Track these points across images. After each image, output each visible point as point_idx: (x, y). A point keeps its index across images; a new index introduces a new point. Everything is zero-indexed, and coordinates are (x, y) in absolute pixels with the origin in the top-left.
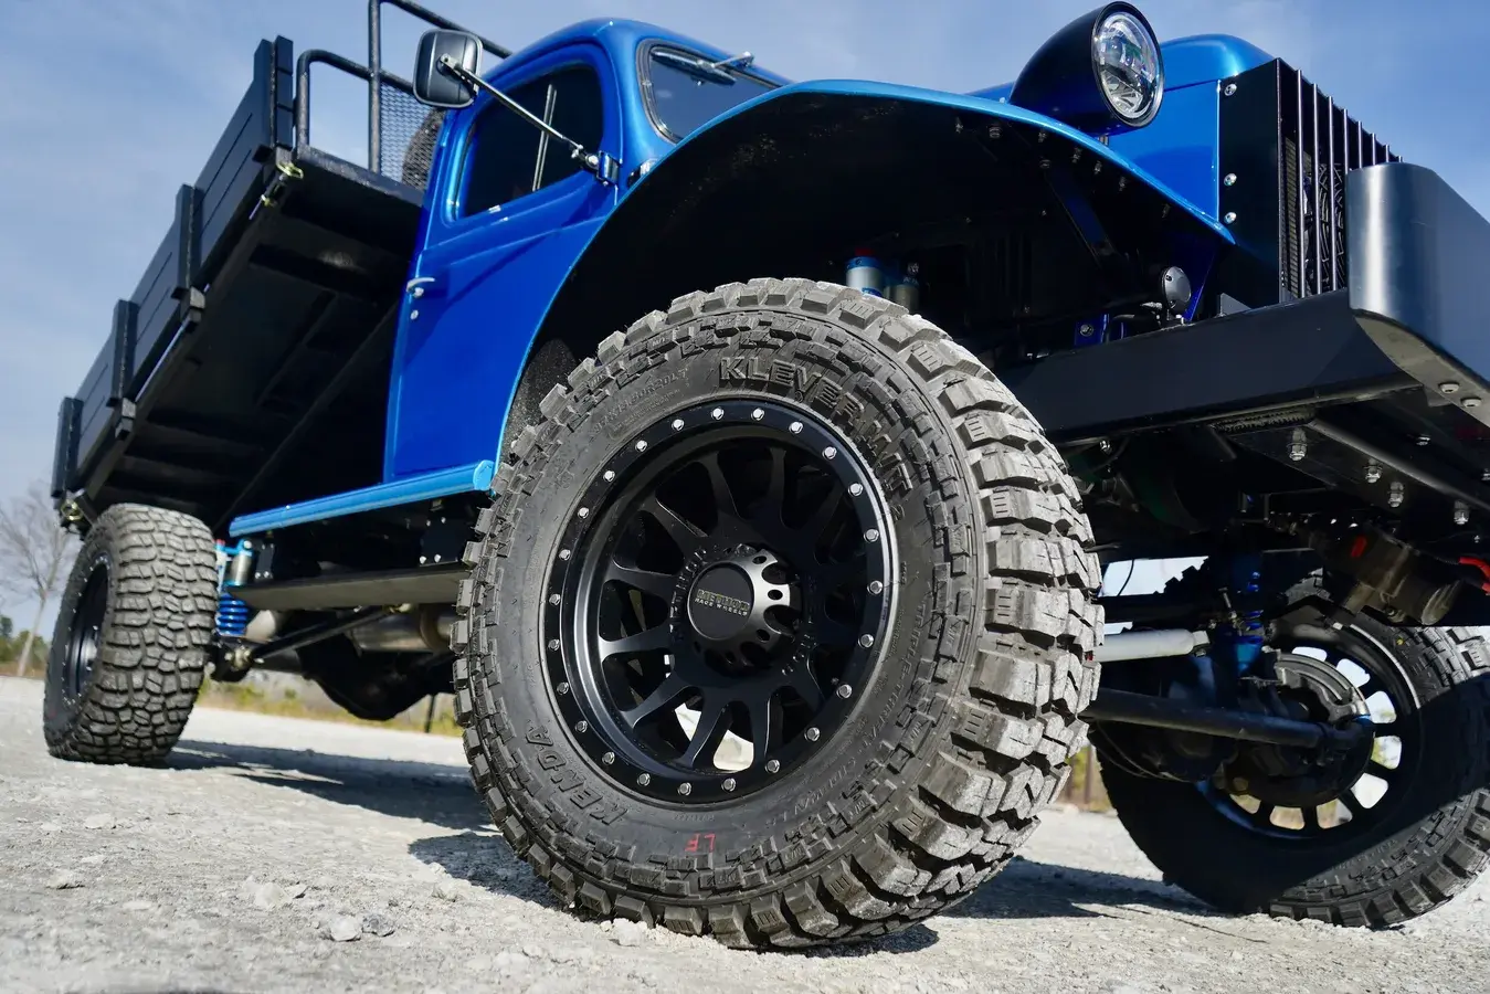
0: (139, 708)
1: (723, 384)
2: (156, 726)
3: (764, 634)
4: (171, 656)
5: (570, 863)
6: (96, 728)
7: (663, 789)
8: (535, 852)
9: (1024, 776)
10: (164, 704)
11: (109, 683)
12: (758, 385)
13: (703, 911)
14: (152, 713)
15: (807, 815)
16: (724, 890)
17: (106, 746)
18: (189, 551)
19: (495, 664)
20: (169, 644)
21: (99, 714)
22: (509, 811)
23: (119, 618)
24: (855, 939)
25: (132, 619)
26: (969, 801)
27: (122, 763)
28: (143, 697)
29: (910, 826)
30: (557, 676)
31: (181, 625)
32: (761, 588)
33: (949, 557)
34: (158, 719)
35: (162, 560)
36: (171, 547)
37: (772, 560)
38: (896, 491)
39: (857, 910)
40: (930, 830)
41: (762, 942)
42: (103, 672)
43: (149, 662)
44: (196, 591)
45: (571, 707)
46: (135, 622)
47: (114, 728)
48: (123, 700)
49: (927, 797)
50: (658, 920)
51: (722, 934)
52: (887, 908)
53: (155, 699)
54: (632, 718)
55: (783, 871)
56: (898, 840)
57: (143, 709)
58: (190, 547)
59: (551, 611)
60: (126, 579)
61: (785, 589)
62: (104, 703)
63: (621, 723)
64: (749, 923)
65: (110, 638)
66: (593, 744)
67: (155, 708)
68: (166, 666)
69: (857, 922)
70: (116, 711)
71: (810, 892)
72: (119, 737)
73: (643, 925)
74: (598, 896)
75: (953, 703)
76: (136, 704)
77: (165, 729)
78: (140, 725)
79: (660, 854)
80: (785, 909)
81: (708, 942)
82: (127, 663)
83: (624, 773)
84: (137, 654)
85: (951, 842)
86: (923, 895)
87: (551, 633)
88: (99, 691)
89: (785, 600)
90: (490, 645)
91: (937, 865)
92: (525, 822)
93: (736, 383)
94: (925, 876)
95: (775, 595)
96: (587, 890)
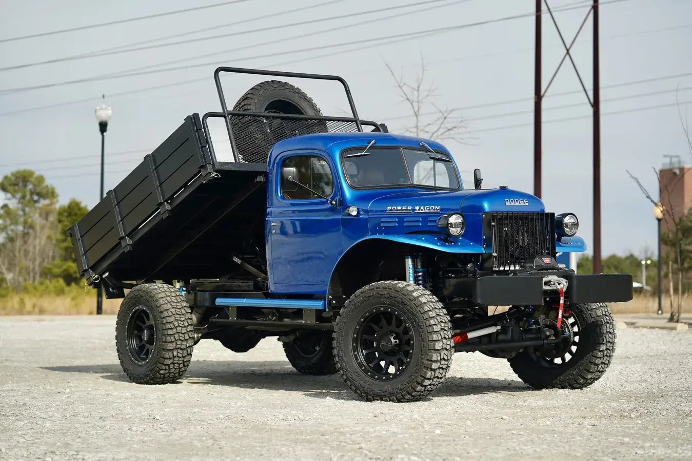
0: (175, 363)
1: (382, 304)
2: (180, 369)
3: (395, 349)
4: (184, 343)
5: (365, 393)
6: (162, 372)
7: (380, 379)
8: (358, 391)
9: (437, 371)
10: (183, 361)
11: (167, 356)
12: (389, 305)
13: (389, 397)
14: (179, 364)
15: (404, 381)
16: (392, 394)
17: (164, 378)
18: (179, 302)
19: (344, 358)
20: (183, 339)
21: (163, 367)
22: (351, 385)
23: (166, 332)
24: (415, 399)
25: (170, 332)
26: (428, 376)
27: (167, 383)
28: (176, 359)
29: (419, 381)
30: (357, 359)
31: (186, 331)
32: (393, 340)
33: (422, 339)
34: (181, 366)
35: (173, 308)
36: (173, 302)
37: (395, 335)
38: (414, 327)
39: (414, 394)
40: (423, 381)
41: (399, 401)
42: (163, 352)
43: (178, 346)
44: (187, 318)
45: (361, 365)
46: (171, 333)
47: (168, 371)
48: (171, 361)
49: (421, 376)
50: (381, 400)
51: (393, 401)
52: (419, 394)
53: (180, 359)
54: (372, 365)
55: (401, 390)
56: (418, 383)
57: (177, 363)
58: (179, 301)
59: (353, 346)
60: (164, 318)
61: (397, 340)
62: (165, 363)
63: (369, 366)
64: (397, 398)
65: (164, 340)
66: (366, 371)
67: (181, 362)
68: (183, 347)
69: (414, 396)
70: (169, 365)
71: (405, 392)
72: (168, 374)
73: (379, 401)
74: (371, 397)
75: (424, 361)
76: (175, 362)
77: (183, 369)
78: (176, 369)
79: (381, 389)
80: (402, 395)
81: (391, 402)
82: (171, 348)
83: (372, 376)
84: (174, 344)
85: (427, 382)
86: (424, 391)
87: (354, 352)
88: (163, 359)
89: (398, 342)
90: (342, 354)
91: (425, 386)
92: (355, 387)
93: (385, 304)
94: (424, 388)
95: (396, 342)
96: (369, 397)
